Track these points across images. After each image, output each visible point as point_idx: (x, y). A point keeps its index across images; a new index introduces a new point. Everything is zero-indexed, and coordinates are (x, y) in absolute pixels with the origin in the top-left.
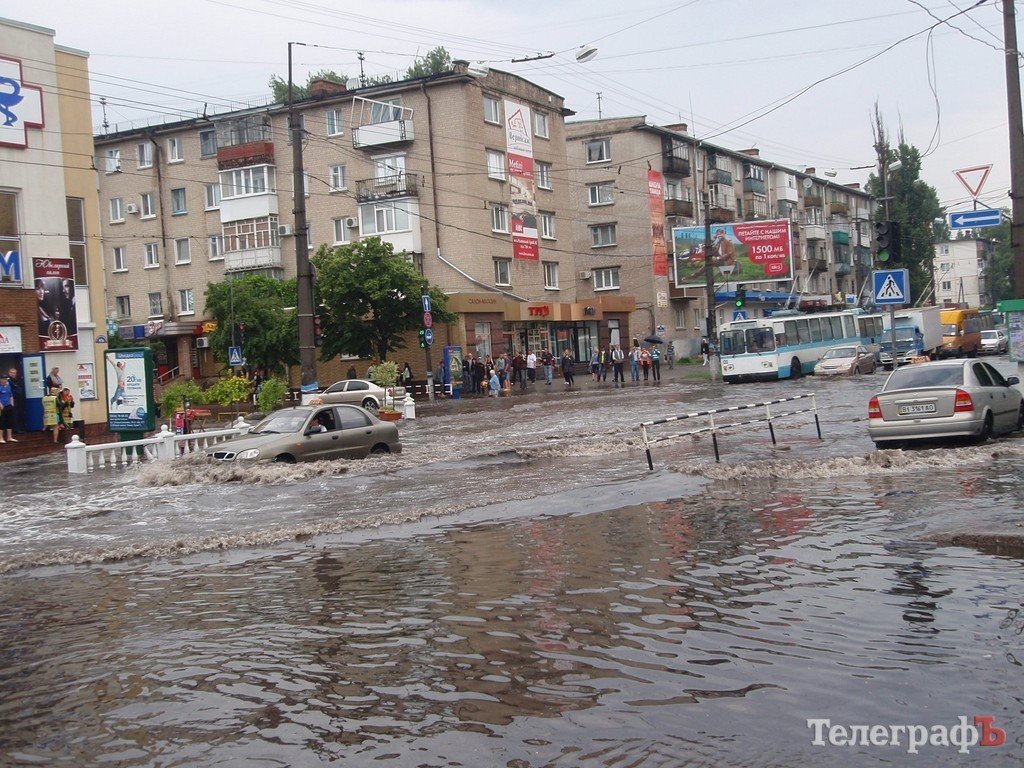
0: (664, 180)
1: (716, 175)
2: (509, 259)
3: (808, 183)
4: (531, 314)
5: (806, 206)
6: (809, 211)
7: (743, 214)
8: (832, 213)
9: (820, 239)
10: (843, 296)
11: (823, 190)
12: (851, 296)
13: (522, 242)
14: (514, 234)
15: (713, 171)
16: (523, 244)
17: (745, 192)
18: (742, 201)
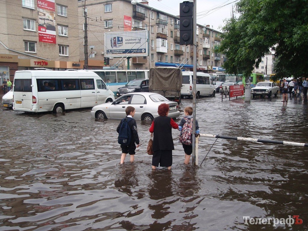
0: (133, 20)
1: (159, 21)
2: (36, 42)
3: (204, 29)
4: (35, 64)
5: (203, 37)
6: (204, 38)
7: (173, 36)
8: (215, 40)
9: (208, 48)
10: (212, 67)
11: (211, 32)
12: (215, 67)
13: (45, 35)
14: (39, 32)
15: (158, 20)
16: (45, 36)
17: (174, 29)
18: (173, 32)
